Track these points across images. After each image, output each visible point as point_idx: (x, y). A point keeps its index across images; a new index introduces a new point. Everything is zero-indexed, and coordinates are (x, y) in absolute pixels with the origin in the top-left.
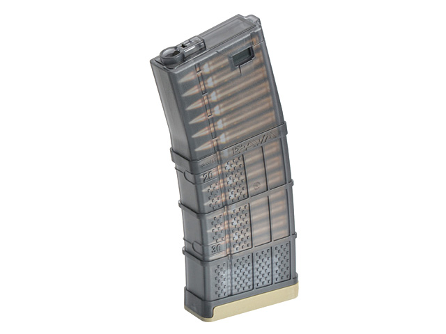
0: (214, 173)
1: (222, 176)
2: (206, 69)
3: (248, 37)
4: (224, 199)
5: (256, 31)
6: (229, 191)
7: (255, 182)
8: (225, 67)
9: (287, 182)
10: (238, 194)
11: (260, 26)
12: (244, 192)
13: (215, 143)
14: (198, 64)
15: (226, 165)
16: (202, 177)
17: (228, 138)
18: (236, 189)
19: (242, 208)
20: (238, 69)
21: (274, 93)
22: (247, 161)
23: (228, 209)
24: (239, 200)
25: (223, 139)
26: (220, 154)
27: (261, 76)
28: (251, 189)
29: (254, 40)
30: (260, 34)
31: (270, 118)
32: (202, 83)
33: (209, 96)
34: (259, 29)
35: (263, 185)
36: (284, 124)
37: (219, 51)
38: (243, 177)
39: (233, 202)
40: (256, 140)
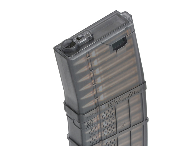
0: (95, 120)
1: (100, 121)
2: (93, 55)
3: (124, 31)
4: (100, 136)
5: (129, 26)
6: (104, 131)
7: (122, 122)
8: (106, 51)
9: (144, 120)
10: (110, 132)
11: (132, 22)
12: (115, 130)
13: (96, 101)
14: (88, 52)
15: (103, 114)
16: (86, 124)
17: (106, 97)
18: (109, 129)
19: (113, 140)
20: (116, 52)
21: (139, 64)
22: (117, 110)
23: (102, 143)
24: (110, 136)
25: (102, 98)
26: (99, 108)
27: (130, 54)
28: (120, 128)
29: (127, 31)
30: (132, 28)
31: (135, 80)
32: (90, 64)
33: (94, 72)
34: (131, 25)
35: (127, 124)
36: (144, 82)
37: (103, 42)
38: (114, 121)
39: (107, 138)
40: (125, 96)
